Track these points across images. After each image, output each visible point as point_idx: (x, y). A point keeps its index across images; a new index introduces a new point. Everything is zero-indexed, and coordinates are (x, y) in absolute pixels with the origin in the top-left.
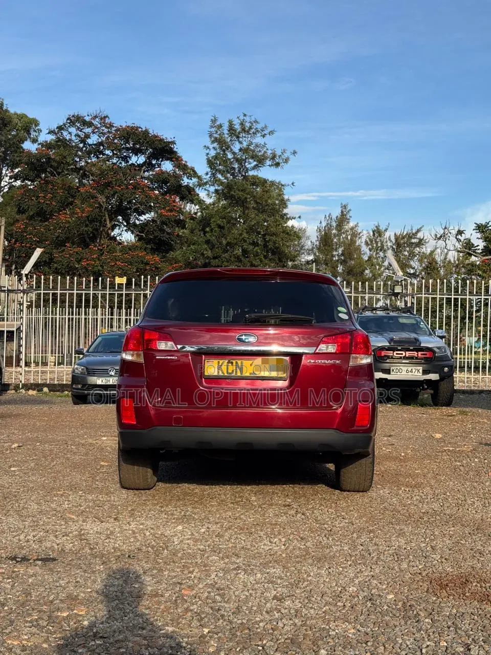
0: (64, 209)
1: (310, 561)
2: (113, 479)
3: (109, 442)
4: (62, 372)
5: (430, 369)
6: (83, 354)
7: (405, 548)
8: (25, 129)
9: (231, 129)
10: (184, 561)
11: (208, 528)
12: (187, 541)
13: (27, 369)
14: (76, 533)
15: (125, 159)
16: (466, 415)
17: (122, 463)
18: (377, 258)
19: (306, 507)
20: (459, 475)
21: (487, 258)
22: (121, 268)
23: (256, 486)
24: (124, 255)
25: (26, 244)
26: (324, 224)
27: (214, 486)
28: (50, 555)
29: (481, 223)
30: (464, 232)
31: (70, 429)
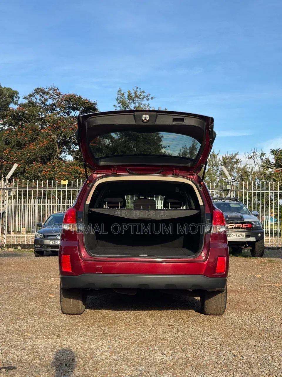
0: (33, 142)
1: (190, 368)
2: (57, 307)
3: (55, 281)
4: (30, 237)
5: (250, 235)
6: (42, 226)
7: (253, 358)
8: (10, 97)
9: (129, 96)
10: (104, 369)
11: (119, 343)
12: (105, 353)
13: (8, 235)
14: (31, 347)
15: (68, 113)
16: (273, 262)
17: (62, 297)
18: (212, 171)
19: (183, 326)
20: (277, 302)
21: (278, 169)
22: (65, 176)
23: (149, 311)
24: (67, 168)
25: (10, 162)
26: (182, 151)
27: (122, 312)
28: (11, 364)
29: (275, 149)
30: (265, 154)
31: (32, 272)
